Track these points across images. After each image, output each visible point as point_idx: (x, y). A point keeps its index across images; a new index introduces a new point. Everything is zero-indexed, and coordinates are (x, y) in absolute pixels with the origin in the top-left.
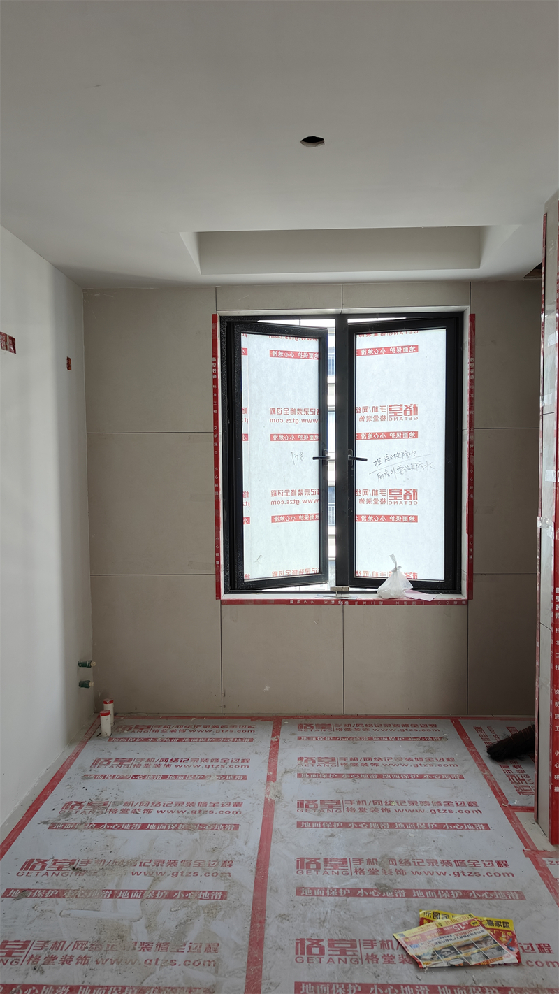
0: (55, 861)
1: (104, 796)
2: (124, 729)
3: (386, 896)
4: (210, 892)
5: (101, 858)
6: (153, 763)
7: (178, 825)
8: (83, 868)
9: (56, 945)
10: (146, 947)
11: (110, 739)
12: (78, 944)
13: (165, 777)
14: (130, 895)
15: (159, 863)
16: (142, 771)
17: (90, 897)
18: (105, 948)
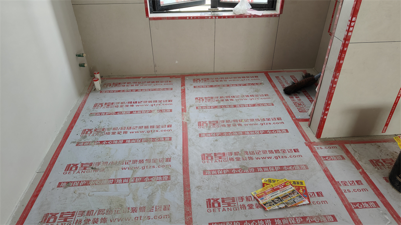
0: (82, 164)
1: (102, 125)
2: (107, 86)
3: (245, 172)
4: (162, 176)
5: (105, 161)
6: (124, 105)
7: (142, 139)
8: (97, 167)
9: (90, 213)
10: (134, 210)
11: (101, 92)
12: (100, 211)
13: (131, 112)
14: (123, 181)
15: (135, 162)
16: (119, 109)
17: (103, 184)
18: (114, 213)
